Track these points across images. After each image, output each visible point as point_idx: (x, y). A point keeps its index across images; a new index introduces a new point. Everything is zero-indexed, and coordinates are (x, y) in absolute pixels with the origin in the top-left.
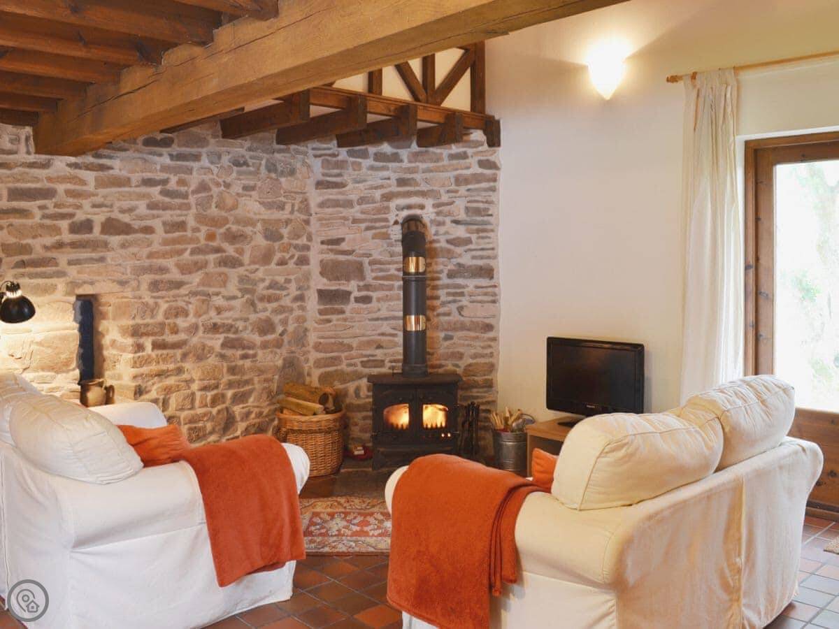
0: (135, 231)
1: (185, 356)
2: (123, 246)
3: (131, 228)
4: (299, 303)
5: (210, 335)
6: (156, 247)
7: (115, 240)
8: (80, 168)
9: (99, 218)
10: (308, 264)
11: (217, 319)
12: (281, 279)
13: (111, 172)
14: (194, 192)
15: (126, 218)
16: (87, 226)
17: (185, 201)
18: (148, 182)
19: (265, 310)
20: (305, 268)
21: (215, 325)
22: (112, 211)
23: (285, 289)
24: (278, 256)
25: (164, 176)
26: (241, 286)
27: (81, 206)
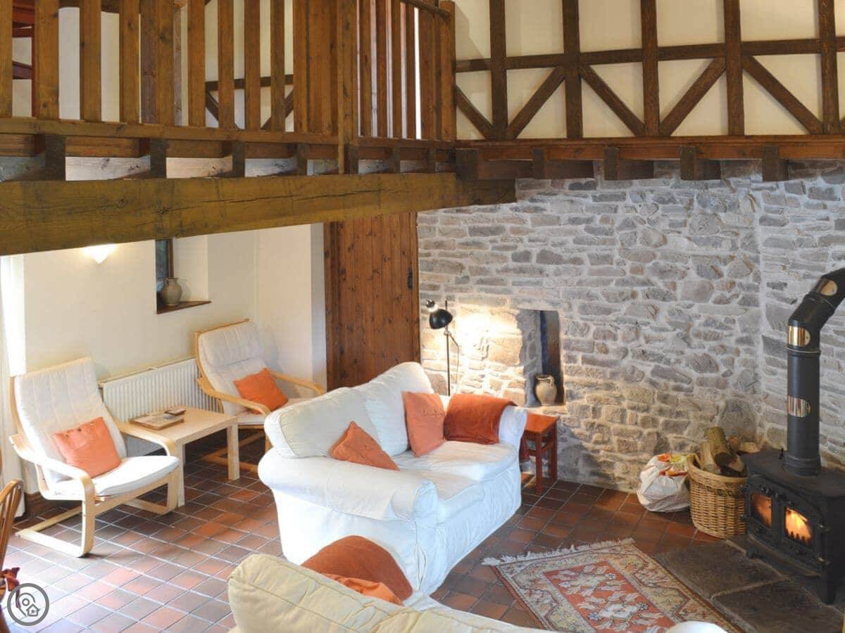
0: (565, 262)
1: (614, 375)
2: (557, 273)
3: (561, 260)
4: (746, 346)
5: (640, 361)
7: (550, 268)
8: (519, 211)
9: (535, 250)
10: (757, 306)
11: (646, 347)
12: (721, 318)
13: (545, 213)
14: (620, 228)
15: (558, 250)
16: (526, 256)
17: (609, 237)
18: (574, 221)
19: (701, 346)
20: (753, 309)
21: (644, 352)
22: (546, 245)
23: (727, 328)
24: (717, 294)
25: (589, 215)
26: (673, 320)
27: (521, 240)
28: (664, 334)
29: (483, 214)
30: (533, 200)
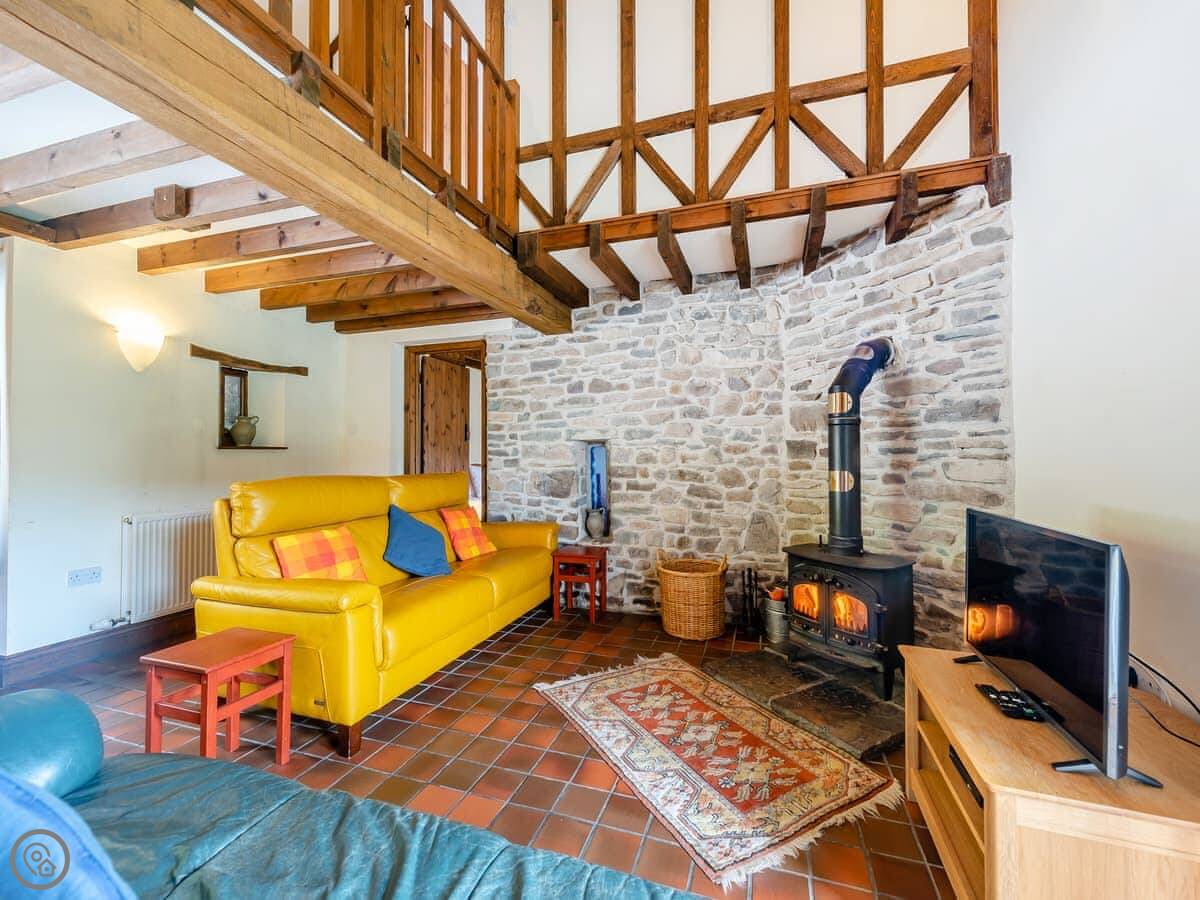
0: (614, 389)
2: (606, 401)
3: (611, 386)
4: (770, 456)
5: (677, 482)
6: (630, 401)
7: (599, 397)
8: (575, 342)
9: (587, 381)
10: (781, 413)
11: (683, 467)
12: (748, 430)
13: (596, 341)
14: (662, 349)
15: (607, 378)
16: (579, 387)
17: (652, 359)
18: (622, 346)
19: (731, 461)
20: (777, 417)
21: (681, 472)
22: (597, 373)
23: (753, 439)
24: (744, 406)
25: (634, 339)
26: (706, 436)
27: (574, 371)
28: (698, 452)
29: (543, 348)
30: (587, 330)
